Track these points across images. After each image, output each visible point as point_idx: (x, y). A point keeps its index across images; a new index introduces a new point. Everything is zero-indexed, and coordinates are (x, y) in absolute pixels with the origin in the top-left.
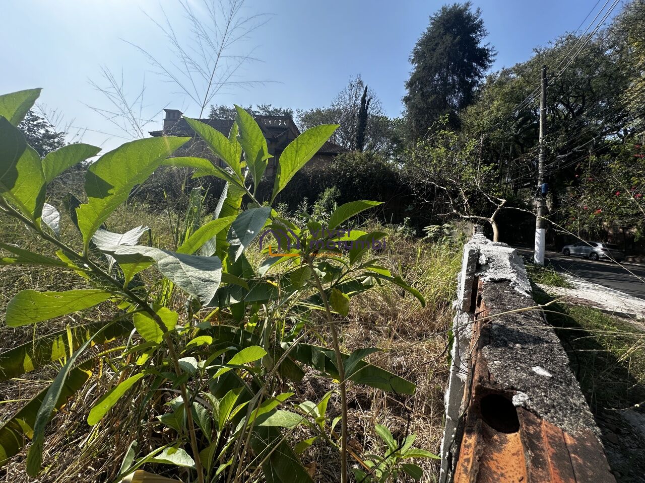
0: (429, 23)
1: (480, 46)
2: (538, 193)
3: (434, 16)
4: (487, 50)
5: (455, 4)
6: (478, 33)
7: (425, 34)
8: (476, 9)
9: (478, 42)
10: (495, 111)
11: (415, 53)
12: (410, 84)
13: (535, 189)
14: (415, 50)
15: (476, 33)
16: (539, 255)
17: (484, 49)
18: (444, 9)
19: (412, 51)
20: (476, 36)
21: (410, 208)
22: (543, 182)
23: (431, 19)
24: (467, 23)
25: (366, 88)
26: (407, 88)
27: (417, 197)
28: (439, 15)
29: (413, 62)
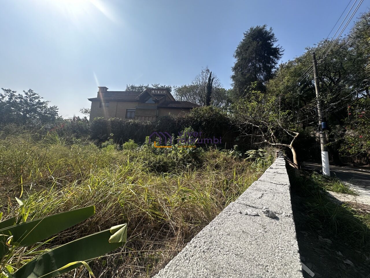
0: (244, 36)
1: (274, 46)
2: (319, 128)
3: (246, 33)
4: (278, 48)
5: (257, 26)
6: (272, 40)
7: (241, 43)
8: (270, 28)
9: (273, 45)
10: (286, 82)
11: (237, 53)
12: (235, 69)
13: (318, 126)
14: (236, 51)
15: (271, 40)
16: (326, 169)
17: (276, 48)
18: (252, 29)
19: (235, 51)
20: (271, 42)
21: (238, 139)
22: (322, 121)
23: (245, 34)
24: (265, 36)
25: (211, 73)
26: (233, 71)
27: (242, 132)
28: (249, 32)
29: (236, 57)
